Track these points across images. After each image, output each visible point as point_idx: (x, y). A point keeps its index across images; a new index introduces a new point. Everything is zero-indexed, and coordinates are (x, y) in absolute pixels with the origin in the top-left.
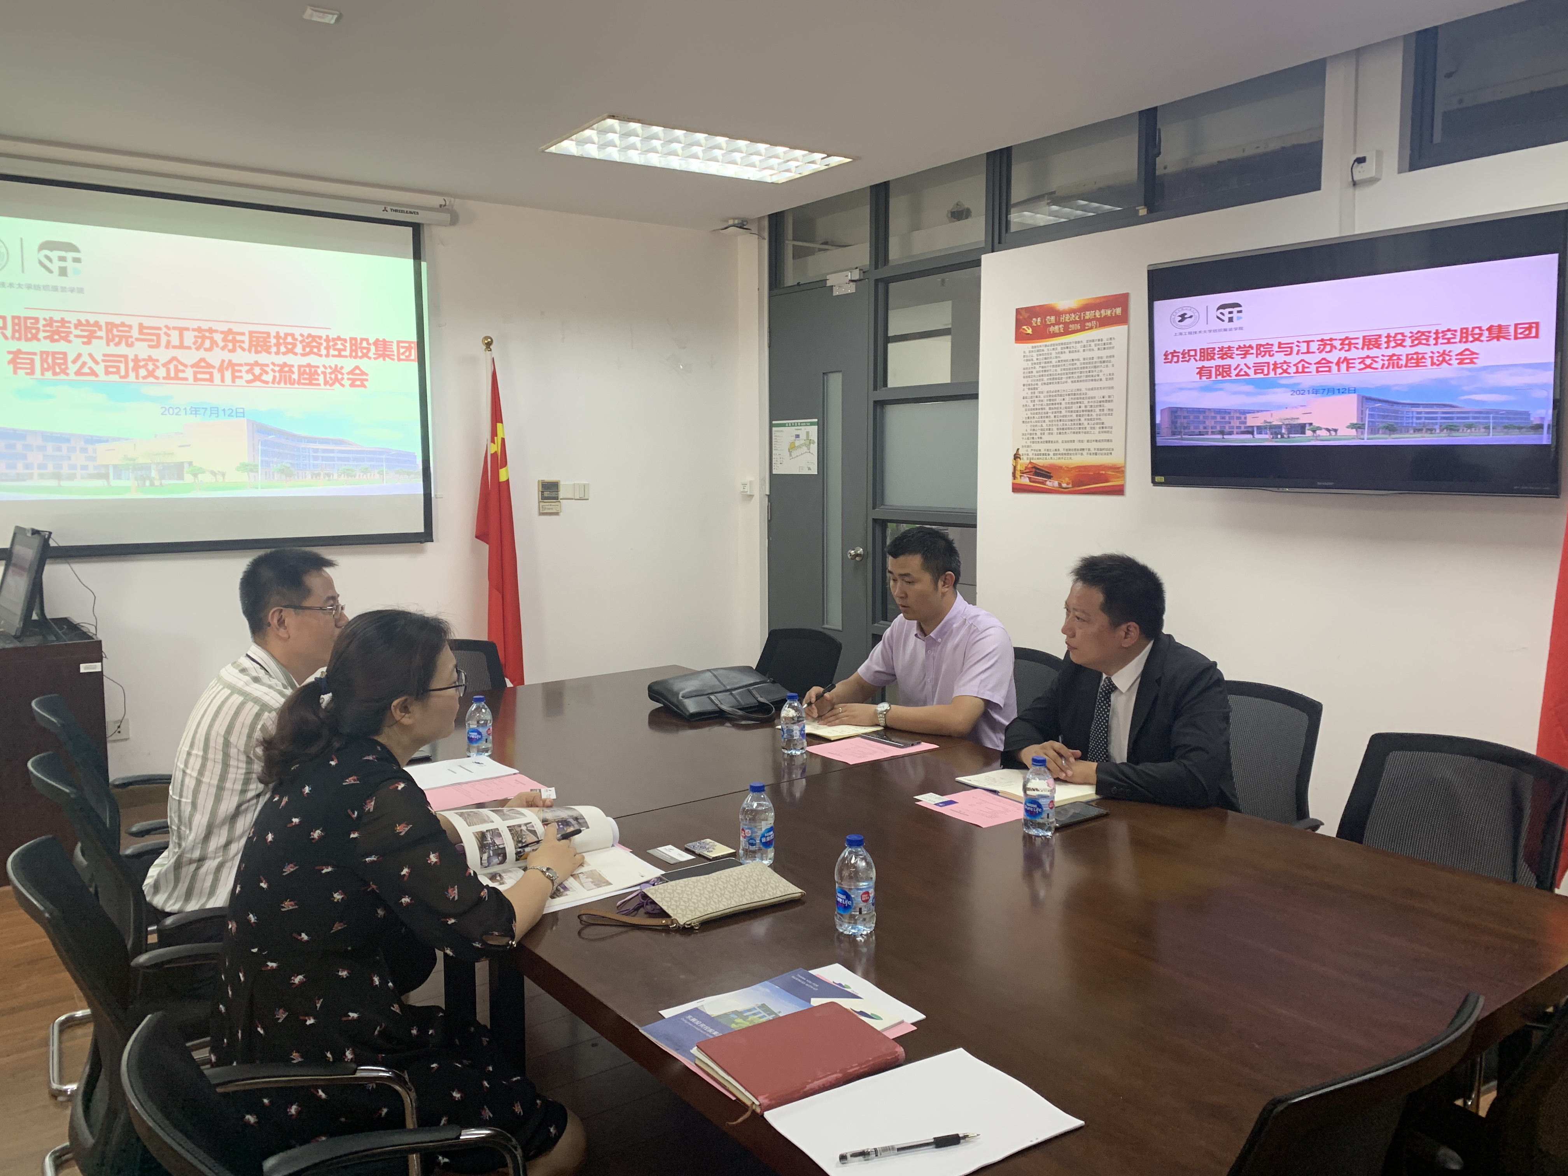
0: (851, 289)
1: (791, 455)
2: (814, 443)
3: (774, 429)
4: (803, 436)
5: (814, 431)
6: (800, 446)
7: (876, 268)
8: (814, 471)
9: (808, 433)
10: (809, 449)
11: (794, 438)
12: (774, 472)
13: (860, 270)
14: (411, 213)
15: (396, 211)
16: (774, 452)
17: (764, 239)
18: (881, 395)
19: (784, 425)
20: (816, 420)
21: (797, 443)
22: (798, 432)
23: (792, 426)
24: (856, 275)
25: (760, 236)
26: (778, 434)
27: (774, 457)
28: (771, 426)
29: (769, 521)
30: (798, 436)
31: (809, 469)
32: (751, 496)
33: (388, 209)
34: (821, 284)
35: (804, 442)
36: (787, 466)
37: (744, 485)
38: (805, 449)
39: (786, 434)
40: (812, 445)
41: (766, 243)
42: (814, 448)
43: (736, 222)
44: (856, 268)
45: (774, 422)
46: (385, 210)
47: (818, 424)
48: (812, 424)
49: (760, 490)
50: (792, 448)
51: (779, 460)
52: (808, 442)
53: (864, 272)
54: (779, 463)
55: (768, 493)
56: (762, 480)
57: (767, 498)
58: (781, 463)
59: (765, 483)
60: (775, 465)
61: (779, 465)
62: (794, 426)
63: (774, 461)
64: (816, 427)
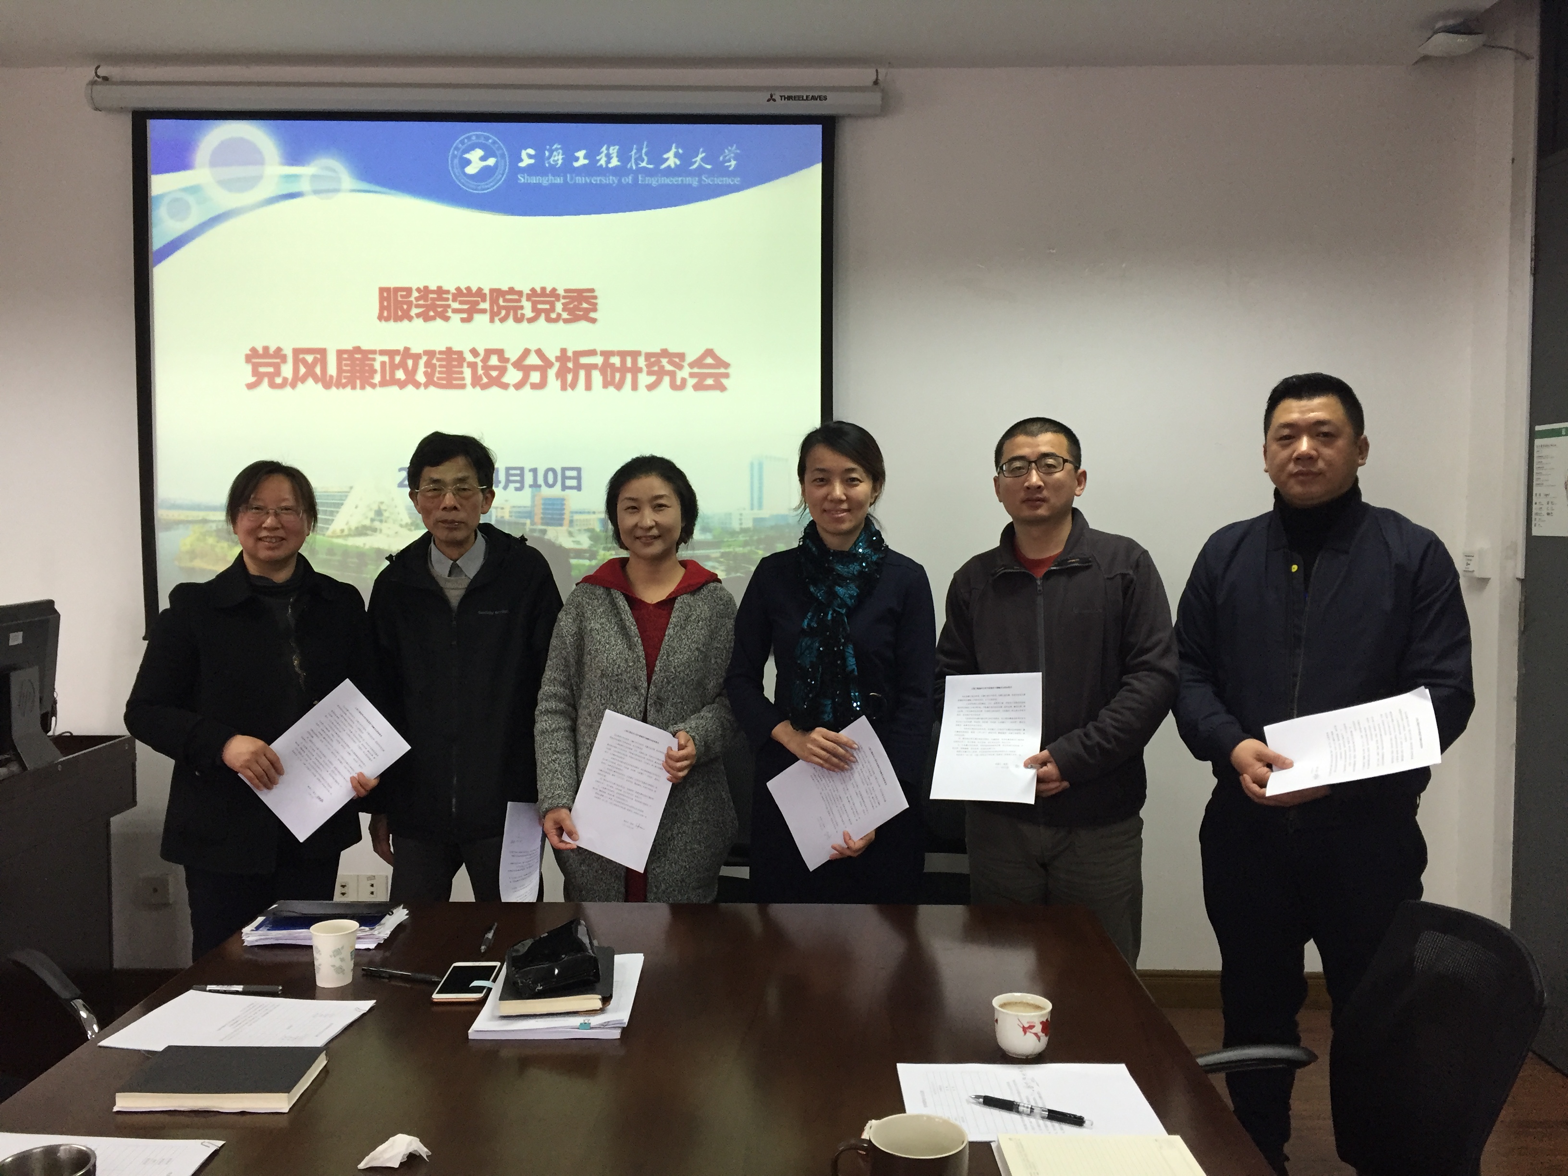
3: (1538, 442)
12: (1535, 532)
14: (814, 98)
15: (789, 98)
16: (1536, 490)
17: (1530, 59)
19: (1557, 433)
25: (1519, 52)
26: (1545, 452)
27: (1535, 499)
28: (1533, 435)
33: (777, 97)
39: (1561, 449)
41: (1533, 65)
45: (1538, 428)
46: (771, 99)
49: (1506, 567)
51: (1545, 506)
54: (1544, 512)
55: (1521, 574)
56: (1507, 549)
57: (1518, 586)
58: (1548, 514)
59: (1516, 553)
60: (1538, 517)
61: (1546, 517)
63: (1535, 510)
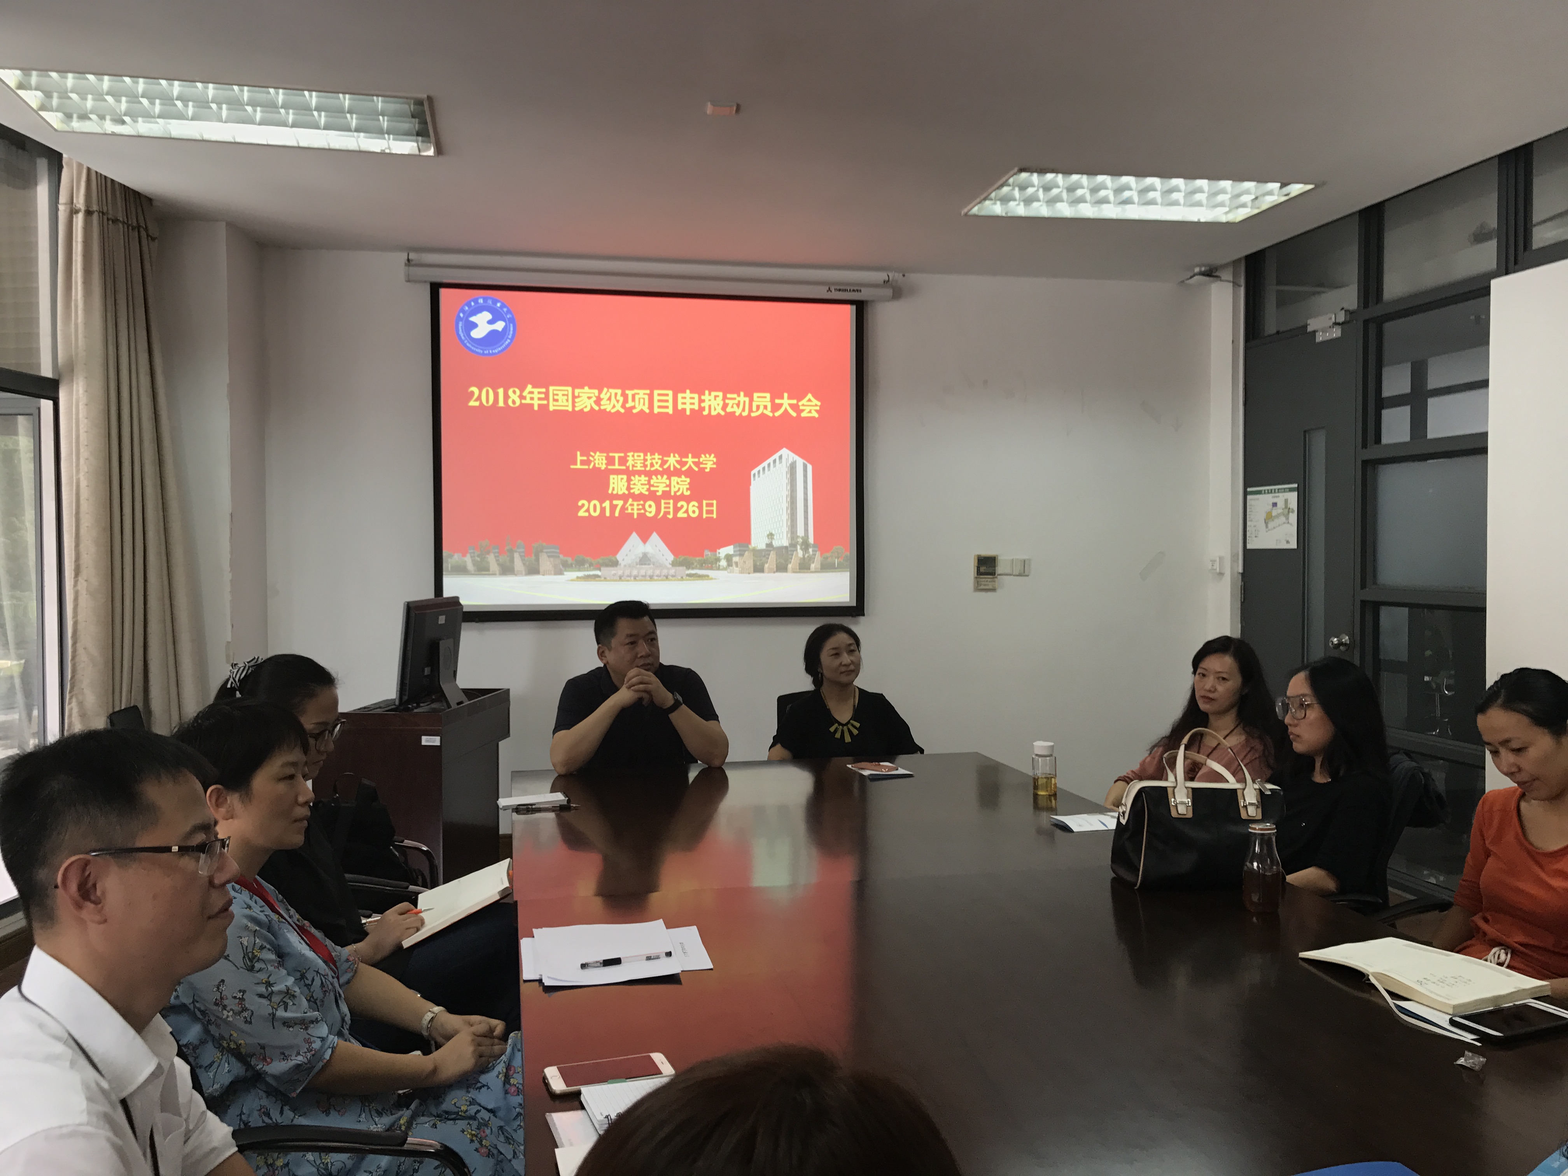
0: (1336, 333)
1: (1267, 527)
2: (1293, 512)
3: (1249, 497)
4: (1281, 504)
5: (1293, 497)
6: (1278, 516)
7: (1366, 307)
8: (1293, 545)
9: (1286, 501)
10: (1287, 519)
11: (1271, 507)
12: (1249, 546)
13: (1346, 311)
14: (853, 291)
15: (839, 290)
16: (1248, 523)
17: (1240, 286)
18: (1372, 453)
19: (1259, 492)
20: (1296, 485)
21: (1274, 513)
22: (1275, 500)
23: (1268, 493)
24: (1341, 317)
25: (1239, 282)
26: (1253, 503)
27: (1248, 529)
28: (1246, 494)
29: (1243, 603)
30: (1275, 505)
31: (1288, 542)
32: (1222, 574)
33: (832, 289)
34: (1301, 331)
35: (1280, 511)
36: (1262, 539)
37: (1213, 561)
38: (1283, 519)
39: (1261, 502)
40: (1290, 514)
42: (1293, 517)
43: (1203, 269)
44: (1342, 309)
45: (1249, 489)
46: (829, 290)
47: (1298, 489)
48: (1291, 490)
49: (1232, 567)
50: (1269, 518)
51: (1253, 533)
52: (1286, 510)
53: (1351, 313)
54: (1253, 536)
55: (1241, 570)
56: (1234, 557)
57: (1240, 577)
58: (1256, 537)
59: (1238, 559)
60: (1250, 539)
61: (1254, 539)
62: (1271, 492)
63: (1248, 534)
64: (1296, 494)
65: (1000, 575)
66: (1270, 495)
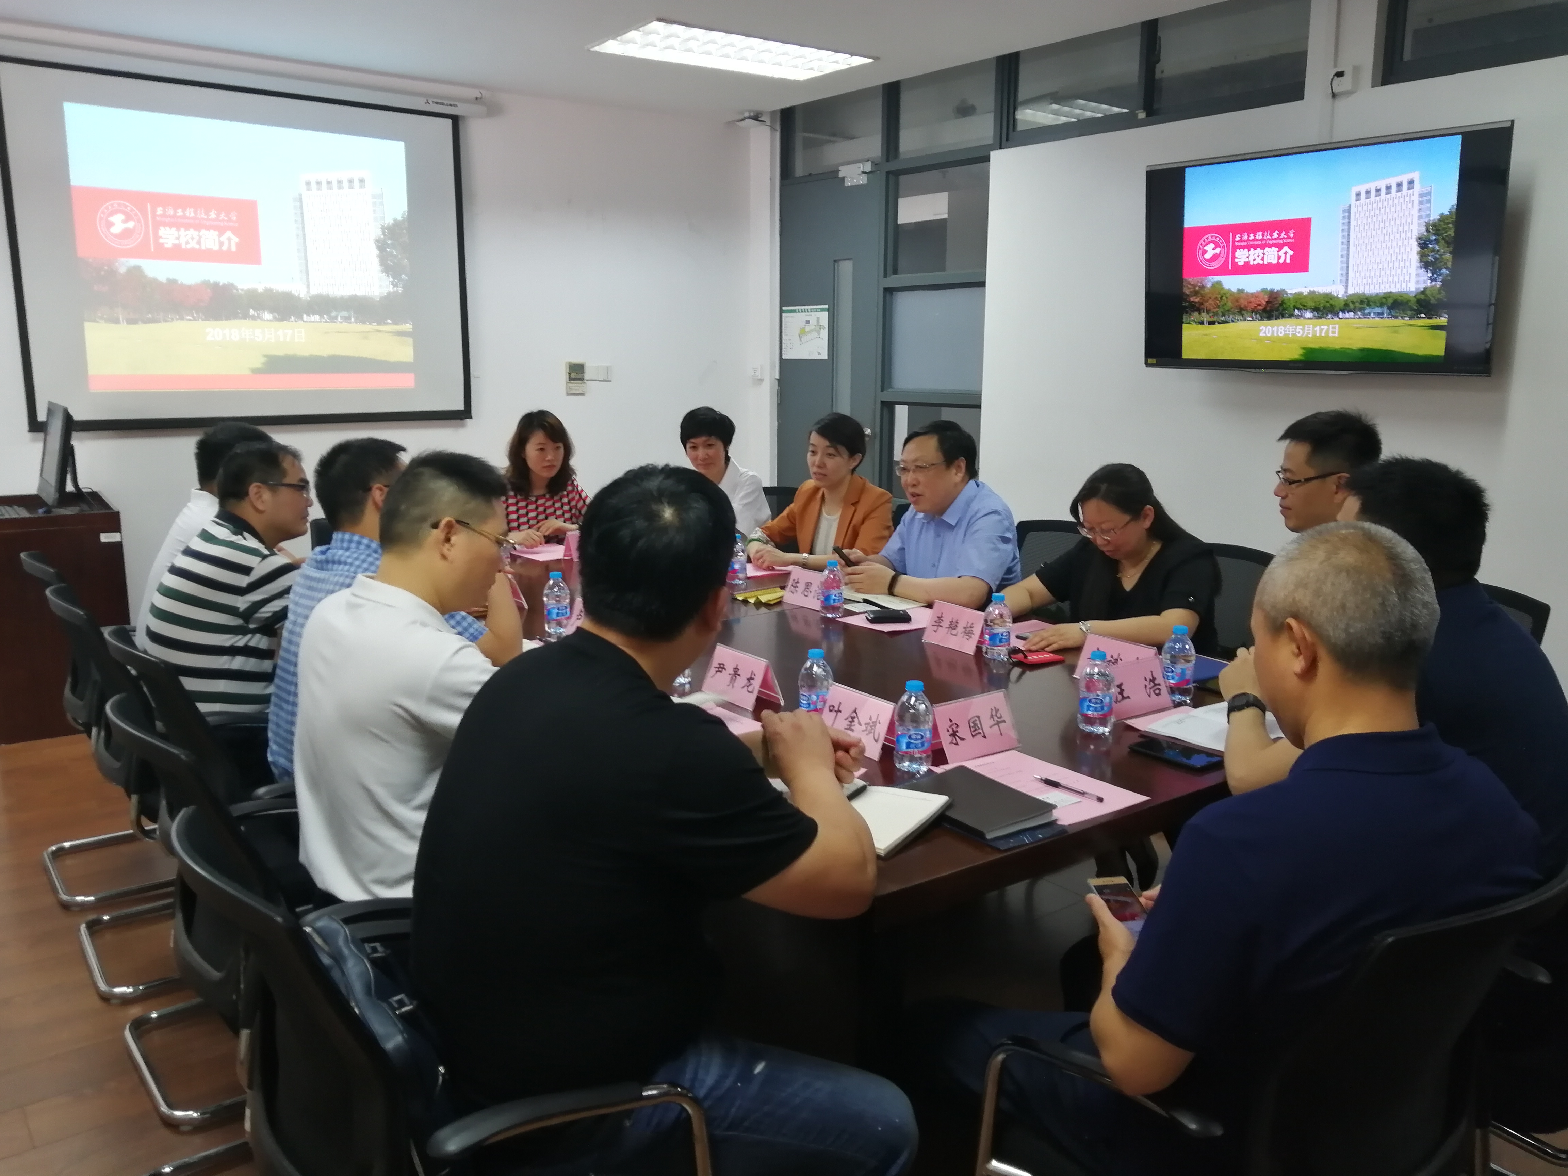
0: (863, 180)
1: (801, 340)
2: (824, 328)
3: (784, 315)
4: (813, 321)
5: (824, 317)
6: (810, 332)
7: (888, 160)
8: (824, 356)
9: (818, 319)
10: (819, 334)
11: (804, 324)
12: (784, 357)
13: (872, 162)
14: (452, 105)
15: (437, 103)
16: (784, 337)
17: (776, 130)
18: (890, 282)
19: (794, 311)
20: (827, 306)
21: (808, 329)
22: (808, 318)
23: (802, 312)
24: (868, 167)
25: (773, 128)
26: (788, 319)
27: (783, 341)
28: (781, 312)
29: (779, 405)
30: (808, 322)
31: (819, 353)
32: (761, 380)
33: (430, 101)
34: (833, 176)
35: (814, 327)
36: (797, 351)
37: (755, 369)
38: (815, 334)
39: (796, 319)
40: (822, 330)
41: (778, 135)
42: (825, 334)
43: (752, 114)
44: (868, 161)
45: (784, 308)
46: (427, 102)
47: (828, 310)
48: (822, 310)
49: (771, 374)
50: (802, 333)
51: (789, 345)
52: (818, 328)
53: (876, 164)
54: (789, 348)
55: (778, 377)
56: (772, 365)
57: (777, 382)
58: (791, 348)
59: (775, 367)
60: (785, 350)
61: (789, 350)
62: (805, 312)
63: (784, 346)
64: (827, 313)
65: (587, 380)
66: (804, 314)
